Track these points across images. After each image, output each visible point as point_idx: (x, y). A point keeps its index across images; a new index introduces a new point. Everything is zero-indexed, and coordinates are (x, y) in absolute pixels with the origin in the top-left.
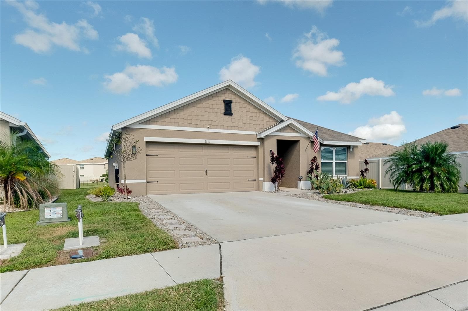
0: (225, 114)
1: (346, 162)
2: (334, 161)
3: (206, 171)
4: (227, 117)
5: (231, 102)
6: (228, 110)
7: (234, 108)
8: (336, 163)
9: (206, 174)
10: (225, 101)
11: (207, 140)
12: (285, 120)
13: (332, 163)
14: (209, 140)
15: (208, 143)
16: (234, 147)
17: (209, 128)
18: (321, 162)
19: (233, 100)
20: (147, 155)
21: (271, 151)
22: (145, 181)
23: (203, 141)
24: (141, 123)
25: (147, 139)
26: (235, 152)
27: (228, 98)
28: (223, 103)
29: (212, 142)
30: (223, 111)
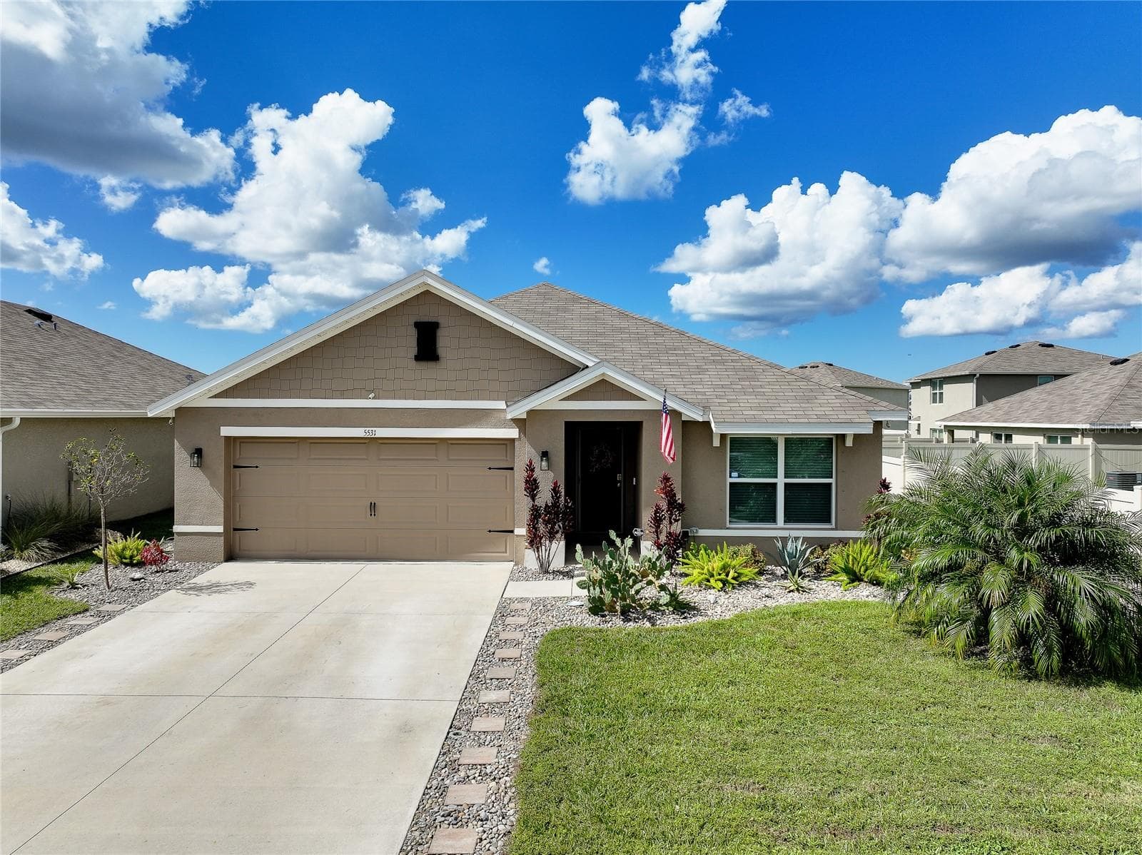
0: (418, 358)
1: (830, 484)
2: (781, 481)
3: (373, 507)
4: (424, 365)
5: (436, 326)
6: (427, 350)
7: (444, 343)
8: (785, 484)
9: (373, 514)
10: (418, 325)
11: (371, 429)
12: (590, 364)
13: (774, 485)
14: (374, 429)
15: (373, 436)
16: (452, 444)
17: (374, 398)
18: (730, 483)
19: (443, 321)
20: (235, 467)
21: (545, 454)
22: (220, 529)
23: (358, 432)
24: (215, 396)
25: (226, 431)
26: (451, 458)
27: (427, 315)
28: (413, 333)
29: (382, 432)
30: (414, 351)
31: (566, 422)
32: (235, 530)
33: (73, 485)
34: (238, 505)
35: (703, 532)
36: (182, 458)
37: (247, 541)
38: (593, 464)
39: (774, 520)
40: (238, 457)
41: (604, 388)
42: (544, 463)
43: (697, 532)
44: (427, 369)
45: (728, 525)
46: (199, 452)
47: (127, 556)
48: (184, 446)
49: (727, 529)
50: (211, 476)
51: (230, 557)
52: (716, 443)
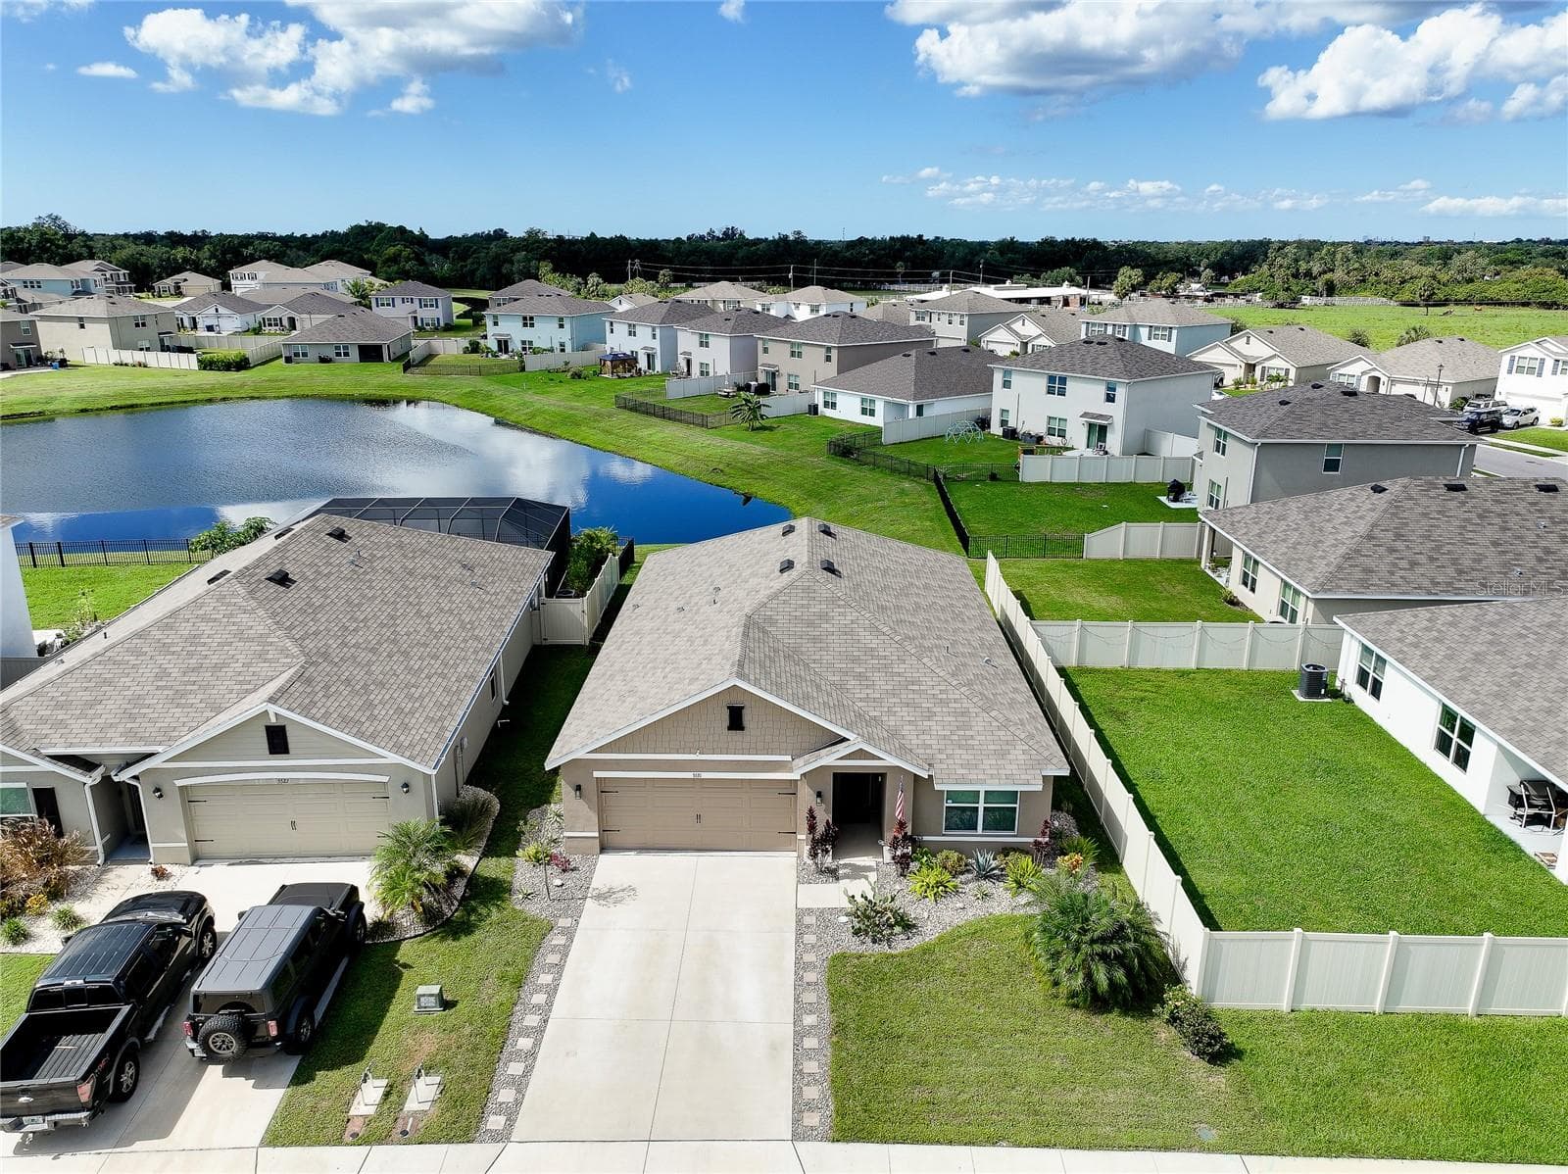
0: (731, 728)
1: (1015, 808)
2: (981, 806)
3: (699, 817)
4: (734, 733)
5: (741, 709)
6: (736, 724)
7: (747, 718)
9: (700, 821)
10: (730, 708)
11: (696, 773)
12: (852, 739)
13: (976, 807)
14: (700, 773)
15: (700, 777)
17: (699, 754)
18: (946, 807)
19: (747, 706)
20: (603, 792)
21: (819, 795)
22: (597, 834)
23: (689, 775)
24: (589, 753)
25: (597, 774)
26: (752, 787)
27: (735, 702)
28: (727, 712)
29: (705, 776)
30: (727, 723)
31: (834, 774)
32: (605, 833)
34: (605, 815)
35: (925, 838)
36: (568, 790)
37: (616, 839)
39: (976, 829)
40: (604, 786)
41: (861, 754)
42: (819, 801)
43: (922, 837)
44: (736, 735)
45: (944, 834)
46: (578, 788)
48: (569, 783)
50: (588, 802)
51: (603, 849)
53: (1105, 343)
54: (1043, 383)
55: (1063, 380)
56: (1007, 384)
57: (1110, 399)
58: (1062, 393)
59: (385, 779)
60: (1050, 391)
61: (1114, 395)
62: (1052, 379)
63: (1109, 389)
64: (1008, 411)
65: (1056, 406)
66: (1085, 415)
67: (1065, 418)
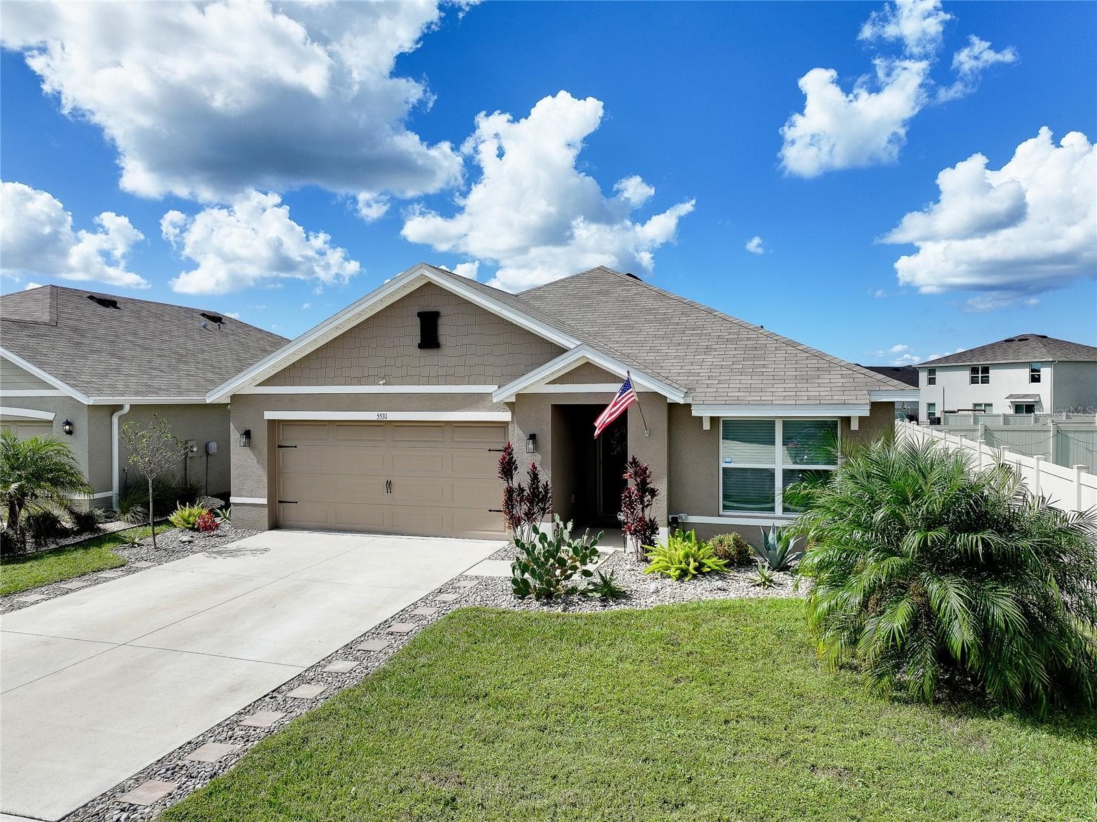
0: (421, 346)
2: (779, 467)
3: (389, 484)
4: (427, 352)
5: (436, 315)
6: (430, 339)
7: (445, 330)
8: (784, 470)
9: (389, 491)
10: (420, 315)
11: (380, 413)
12: (570, 347)
13: (772, 471)
14: (385, 413)
15: (385, 419)
16: (456, 427)
17: (384, 384)
18: (723, 468)
19: (443, 310)
20: (279, 446)
21: (533, 437)
22: (264, 501)
23: (372, 416)
24: (260, 385)
25: (269, 415)
26: (456, 440)
27: (430, 305)
28: (418, 320)
29: (392, 416)
30: (418, 340)
31: (552, 405)
32: (280, 502)
33: (188, 460)
34: (281, 480)
35: (693, 519)
36: (235, 437)
37: (290, 512)
38: (614, 446)
39: (771, 506)
40: (281, 438)
41: (587, 371)
42: (531, 446)
43: (686, 518)
44: (430, 356)
45: (721, 512)
46: (248, 433)
47: (191, 522)
48: (237, 428)
49: (719, 516)
50: (258, 455)
51: (275, 525)
52: (706, 426)
53: (1028, 339)
54: (966, 375)
55: (986, 370)
56: (932, 381)
57: (1035, 379)
58: (985, 380)
59: (49, 416)
60: (974, 381)
61: (1039, 375)
62: (974, 370)
63: (1033, 371)
64: (934, 405)
65: (980, 393)
66: (1011, 396)
67: (990, 402)
